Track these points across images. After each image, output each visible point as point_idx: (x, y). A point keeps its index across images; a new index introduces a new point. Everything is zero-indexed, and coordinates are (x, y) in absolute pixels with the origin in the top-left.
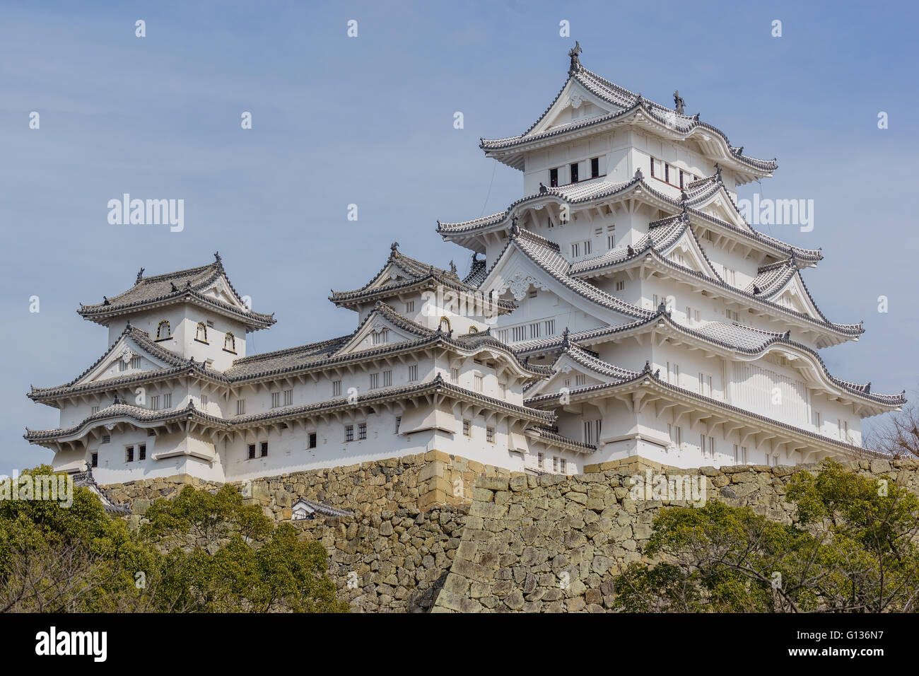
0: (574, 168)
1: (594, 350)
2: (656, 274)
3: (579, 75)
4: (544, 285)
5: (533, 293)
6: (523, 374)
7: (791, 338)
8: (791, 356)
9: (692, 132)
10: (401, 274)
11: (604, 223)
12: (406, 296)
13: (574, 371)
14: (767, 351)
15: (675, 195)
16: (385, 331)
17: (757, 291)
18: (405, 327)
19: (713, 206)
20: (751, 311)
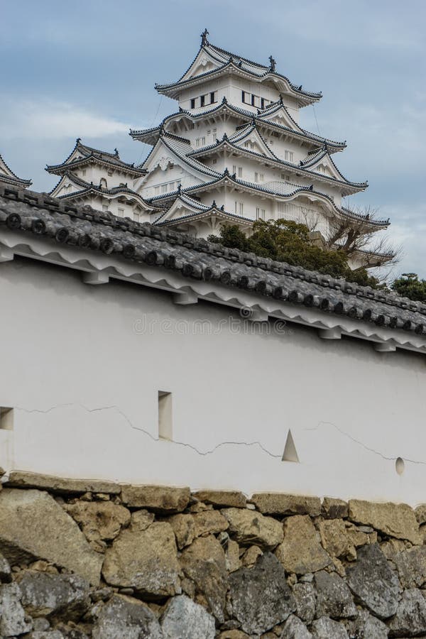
0: (203, 98)
1: (197, 196)
2: (234, 155)
3: (206, 48)
4: (175, 162)
5: (171, 166)
6: (147, 208)
7: (314, 189)
8: (313, 198)
9: (267, 77)
10: (81, 156)
11: (211, 128)
12: (82, 167)
13: (183, 208)
14: (296, 196)
15: (254, 111)
16: (70, 185)
17: (302, 164)
18: (79, 182)
19: (277, 117)
20: (298, 175)
